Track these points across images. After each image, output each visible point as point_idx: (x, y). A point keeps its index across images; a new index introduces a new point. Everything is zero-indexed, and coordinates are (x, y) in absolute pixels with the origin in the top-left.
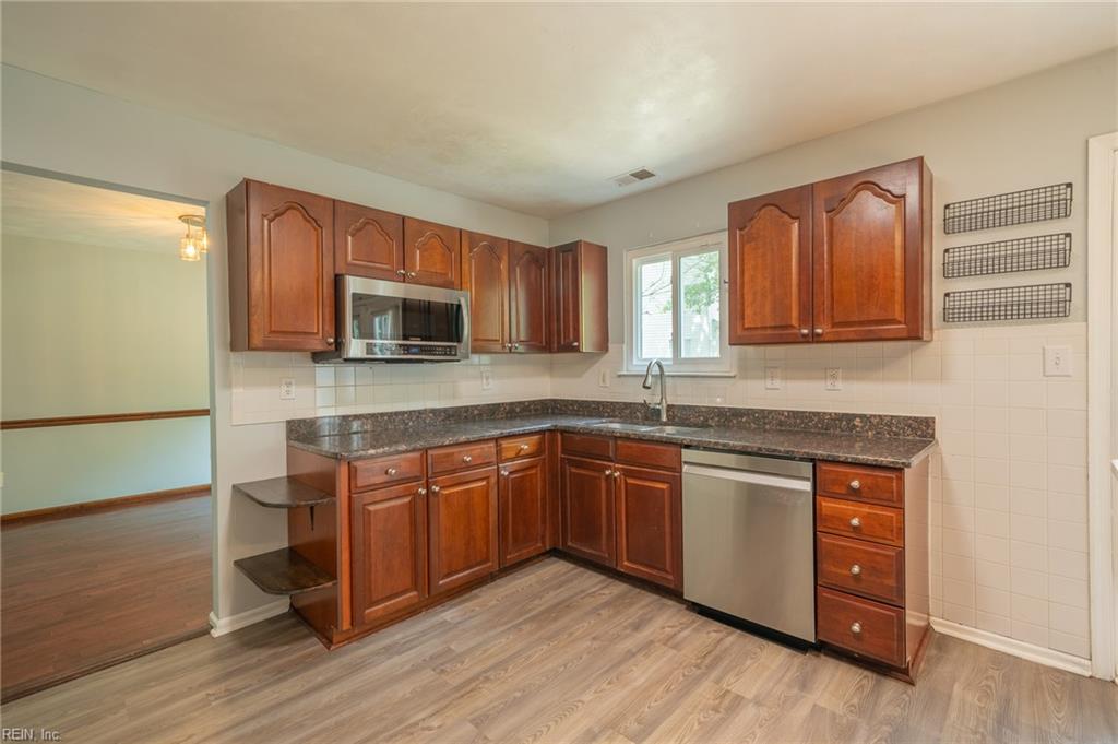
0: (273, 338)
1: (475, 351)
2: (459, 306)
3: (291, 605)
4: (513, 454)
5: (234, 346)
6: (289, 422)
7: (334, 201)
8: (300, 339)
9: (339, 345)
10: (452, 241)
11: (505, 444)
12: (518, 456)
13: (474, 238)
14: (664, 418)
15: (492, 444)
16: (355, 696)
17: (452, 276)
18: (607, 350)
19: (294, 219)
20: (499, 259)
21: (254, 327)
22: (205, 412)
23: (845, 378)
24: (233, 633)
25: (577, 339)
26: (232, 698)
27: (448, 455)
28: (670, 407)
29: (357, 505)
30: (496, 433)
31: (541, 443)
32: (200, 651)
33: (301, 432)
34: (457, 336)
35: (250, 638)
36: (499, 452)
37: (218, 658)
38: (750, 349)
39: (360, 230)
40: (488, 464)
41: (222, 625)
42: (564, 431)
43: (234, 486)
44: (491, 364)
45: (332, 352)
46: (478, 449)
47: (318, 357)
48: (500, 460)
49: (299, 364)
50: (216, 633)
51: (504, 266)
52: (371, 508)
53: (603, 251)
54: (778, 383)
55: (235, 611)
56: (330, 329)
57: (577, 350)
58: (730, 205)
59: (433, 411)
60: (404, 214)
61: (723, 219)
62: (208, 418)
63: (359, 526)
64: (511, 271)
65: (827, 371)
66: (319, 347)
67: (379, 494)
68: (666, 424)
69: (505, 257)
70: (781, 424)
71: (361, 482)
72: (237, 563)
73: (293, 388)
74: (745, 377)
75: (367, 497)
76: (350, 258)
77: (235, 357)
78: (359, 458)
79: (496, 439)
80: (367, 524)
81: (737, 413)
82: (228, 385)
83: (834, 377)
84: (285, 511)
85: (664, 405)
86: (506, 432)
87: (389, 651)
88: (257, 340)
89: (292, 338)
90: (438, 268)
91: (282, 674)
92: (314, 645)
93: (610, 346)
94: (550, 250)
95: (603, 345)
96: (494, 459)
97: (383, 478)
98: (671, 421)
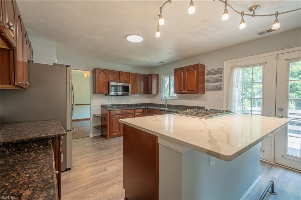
0: (99, 92)
1: (132, 94)
2: (129, 86)
3: (101, 134)
4: (138, 112)
5: (93, 93)
6: (101, 105)
7: (108, 70)
8: (103, 92)
9: (109, 93)
10: (128, 74)
11: (136, 110)
12: (138, 113)
13: (132, 74)
14: (166, 107)
15: (134, 110)
16: (109, 143)
17: (128, 81)
18: (158, 94)
19: (102, 73)
20: (137, 77)
21: (96, 90)
22: (89, 104)
23: (193, 100)
24: (93, 137)
25: (152, 92)
26: (93, 142)
27: (125, 111)
28: (167, 105)
29: (111, 118)
30: (134, 108)
31: (143, 110)
32: (88, 138)
33: (103, 107)
34: (128, 91)
35: (95, 137)
36: (135, 111)
37: (90, 139)
38: (180, 94)
39: (112, 74)
40: (133, 113)
41: (91, 136)
42: (147, 109)
43: (93, 115)
44: (139, 96)
45: (108, 94)
46: (131, 111)
47: (106, 95)
48: (135, 113)
49: (103, 96)
50: (90, 137)
51: (138, 78)
52: (113, 118)
53: (158, 75)
54: (184, 101)
55: (93, 134)
56: (108, 91)
57: (151, 94)
58: (174, 69)
59: (125, 104)
60: (119, 71)
61: (173, 71)
62: (89, 106)
63: (111, 121)
64: (139, 79)
65: (190, 98)
66: (106, 93)
67: (114, 116)
68: (166, 108)
69: (138, 77)
70: (184, 108)
71: (111, 114)
72: (93, 126)
73: (102, 100)
74: (179, 100)
75: (112, 116)
76: (111, 79)
77: (93, 94)
78: (111, 110)
79: (134, 109)
80: (112, 121)
81: (178, 106)
82: (92, 99)
83: (192, 100)
84: (100, 118)
85: (166, 104)
86: (136, 108)
87: (115, 140)
88: (97, 92)
89: (102, 92)
90: (125, 80)
91: (100, 141)
92: (104, 139)
93: (159, 93)
94: (147, 75)
95: (157, 93)
96: (134, 113)
97: (115, 114)
98: (168, 107)
